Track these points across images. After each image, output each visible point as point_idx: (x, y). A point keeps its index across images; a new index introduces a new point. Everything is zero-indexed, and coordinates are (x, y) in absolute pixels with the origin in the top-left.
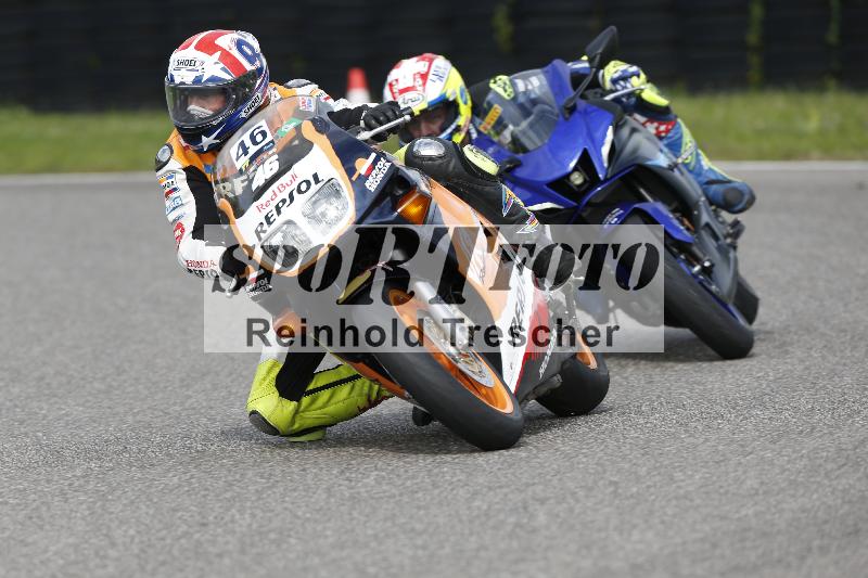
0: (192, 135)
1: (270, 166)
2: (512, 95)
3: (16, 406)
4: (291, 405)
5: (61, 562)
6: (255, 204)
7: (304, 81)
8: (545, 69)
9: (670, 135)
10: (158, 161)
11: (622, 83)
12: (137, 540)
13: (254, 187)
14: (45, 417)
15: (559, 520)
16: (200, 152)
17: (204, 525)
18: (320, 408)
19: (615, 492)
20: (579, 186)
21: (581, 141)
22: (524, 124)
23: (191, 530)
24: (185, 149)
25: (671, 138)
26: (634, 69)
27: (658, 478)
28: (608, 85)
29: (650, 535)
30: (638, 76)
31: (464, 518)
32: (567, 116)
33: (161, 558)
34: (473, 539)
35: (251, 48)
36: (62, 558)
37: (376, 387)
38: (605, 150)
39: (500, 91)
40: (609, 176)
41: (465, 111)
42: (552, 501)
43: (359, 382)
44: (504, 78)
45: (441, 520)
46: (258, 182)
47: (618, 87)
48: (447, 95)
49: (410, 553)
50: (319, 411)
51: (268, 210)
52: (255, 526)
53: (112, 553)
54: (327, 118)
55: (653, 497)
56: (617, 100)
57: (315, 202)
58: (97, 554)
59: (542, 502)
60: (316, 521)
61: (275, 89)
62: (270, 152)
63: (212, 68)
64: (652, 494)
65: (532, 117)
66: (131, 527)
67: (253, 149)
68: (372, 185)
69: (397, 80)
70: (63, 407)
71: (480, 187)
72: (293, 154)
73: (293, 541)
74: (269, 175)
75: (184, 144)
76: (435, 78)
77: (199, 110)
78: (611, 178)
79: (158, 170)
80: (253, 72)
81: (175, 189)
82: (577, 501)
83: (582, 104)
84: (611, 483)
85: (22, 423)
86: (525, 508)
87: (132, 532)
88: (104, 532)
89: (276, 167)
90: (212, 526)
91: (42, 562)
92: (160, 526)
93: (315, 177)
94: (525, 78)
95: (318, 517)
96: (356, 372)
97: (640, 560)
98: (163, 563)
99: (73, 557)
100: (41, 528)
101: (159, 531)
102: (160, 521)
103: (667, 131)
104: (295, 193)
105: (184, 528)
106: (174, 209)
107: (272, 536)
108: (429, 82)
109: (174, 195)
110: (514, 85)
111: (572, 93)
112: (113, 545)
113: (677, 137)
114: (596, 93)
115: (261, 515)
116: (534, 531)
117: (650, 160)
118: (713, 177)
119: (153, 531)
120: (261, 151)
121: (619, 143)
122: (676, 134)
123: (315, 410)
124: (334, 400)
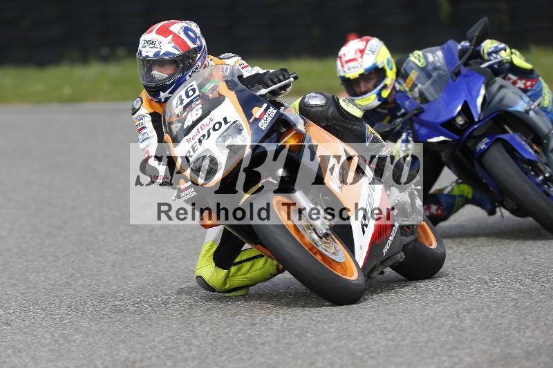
0: (154, 91)
1: (196, 112)
2: (424, 64)
3: (135, 248)
5: (163, 348)
6: (186, 137)
7: (231, 55)
8: (442, 46)
9: (534, 88)
10: (134, 109)
11: (494, 55)
12: (211, 334)
13: (185, 126)
14: (154, 255)
15: (479, 323)
16: (159, 102)
17: (253, 324)
19: (515, 305)
20: (461, 125)
21: (463, 94)
22: (428, 83)
23: (245, 328)
24: (151, 100)
25: (535, 90)
26: (503, 45)
27: (543, 296)
28: (486, 57)
29: (538, 333)
30: (505, 50)
31: (419, 321)
32: (454, 78)
33: (225, 345)
34: (424, 335)
35: (194, 33)
36: (163, 345)
38: (480, 101)
39: (416, 61)
40: (481, 118)
41: (391, 75)
42: (475, 311)
44: (420, 53)
45: (404, 323)
46: (188, 123)
47: (492, 58)
48: (378, 64)
49: (384, 343)
51: (194, 142)
52: (285, 325)
53: (195, 342)
54: (236, 79)
55: (540, 309)
56: (490, 67)
57: (225, 137)
58: (185, 343)
59: (469, 311)
60: (324, 322)
61: (211, 60)
62: (197, 103)
63: (167, 46)
64: (539, 307)
65: (432, 79)
66: (207, 326)
67: (186, 101)
68: (264, 125)
69: (344, 55)
70: (165, 249)
71: (350, 126)
72: (211, 103)
73: (309, 335)
74: (195, 118)
75: (150, 98)
76: (369, 52)
77: (158, 74)
78: (484, 119)
79: (133, 114)
80: (195, 49)
81: (144, 127)
82: (491, 311)
83: (464, 70)
84: (513, 299)
85: (139, 259)
86: (458, 315)
87: (207, 329)
88: (190, 329)
89: (200, 113)
90: (258, 326)
91: (151, 348)
92: (225, 325)
93: (225, 119)
94: (433, 53)
95: (325, 320)
96: (260, 253)
97: (531, 349)
98: (227, 349)
99: (170, 345)
100: (151, 326)
101: (224, 328)
102: (226, 322)
103: (532, 86)
104: (211, 130)
105: (241, 326)
106: (143, 140)
107: (297, 332)
108: (365, 55)
109: (143, 131)
110: (425, 58)
111: (459, 62)
112: (196, 337)
113: (539, 89)
114: (476, 62)
115: (290, 318)
116: (463, 330)
117: (511, 107)
119: (221, 328)
120: (191, 102)
121: (489, 96)
122: (538, 87)
123: (241, 275)
124: (253, 269)
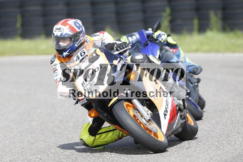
1: (86, 63)
4: (93, 138)
10: (51, 61)
18: (103, 139)
24: (60, 57)
25: (177, 53)
26: (163, 33)
32: (145, 47)
37: (121, 133)
43: (116, 131)
50: (102, 140)
62: (86, 59)
63: (66, 31)
67: (81, 58)
77: (62, 44)
79: (51, 64)
80: (79, 32)
81: (57, 70)
83: (150, 43)
96: (115, 128)
103: (176, 51)
106: (56, 76)
109: (56, 71)
111: (147, 40)
113: (179, 53)
117: (171, 60)
118: (189, 64)
120: (83, 58)
121: (161, 55)
122: (178, 52)
123: (101, 139)
124: (107, 137)
